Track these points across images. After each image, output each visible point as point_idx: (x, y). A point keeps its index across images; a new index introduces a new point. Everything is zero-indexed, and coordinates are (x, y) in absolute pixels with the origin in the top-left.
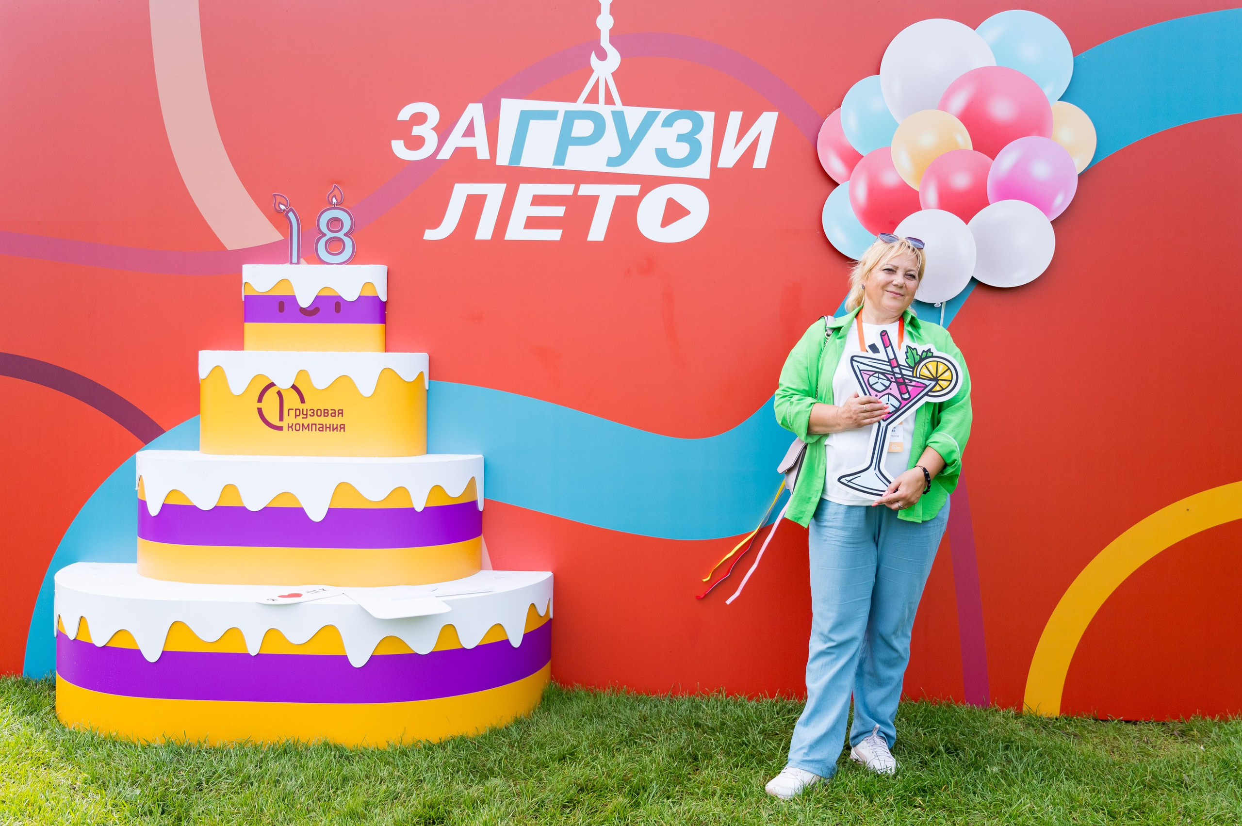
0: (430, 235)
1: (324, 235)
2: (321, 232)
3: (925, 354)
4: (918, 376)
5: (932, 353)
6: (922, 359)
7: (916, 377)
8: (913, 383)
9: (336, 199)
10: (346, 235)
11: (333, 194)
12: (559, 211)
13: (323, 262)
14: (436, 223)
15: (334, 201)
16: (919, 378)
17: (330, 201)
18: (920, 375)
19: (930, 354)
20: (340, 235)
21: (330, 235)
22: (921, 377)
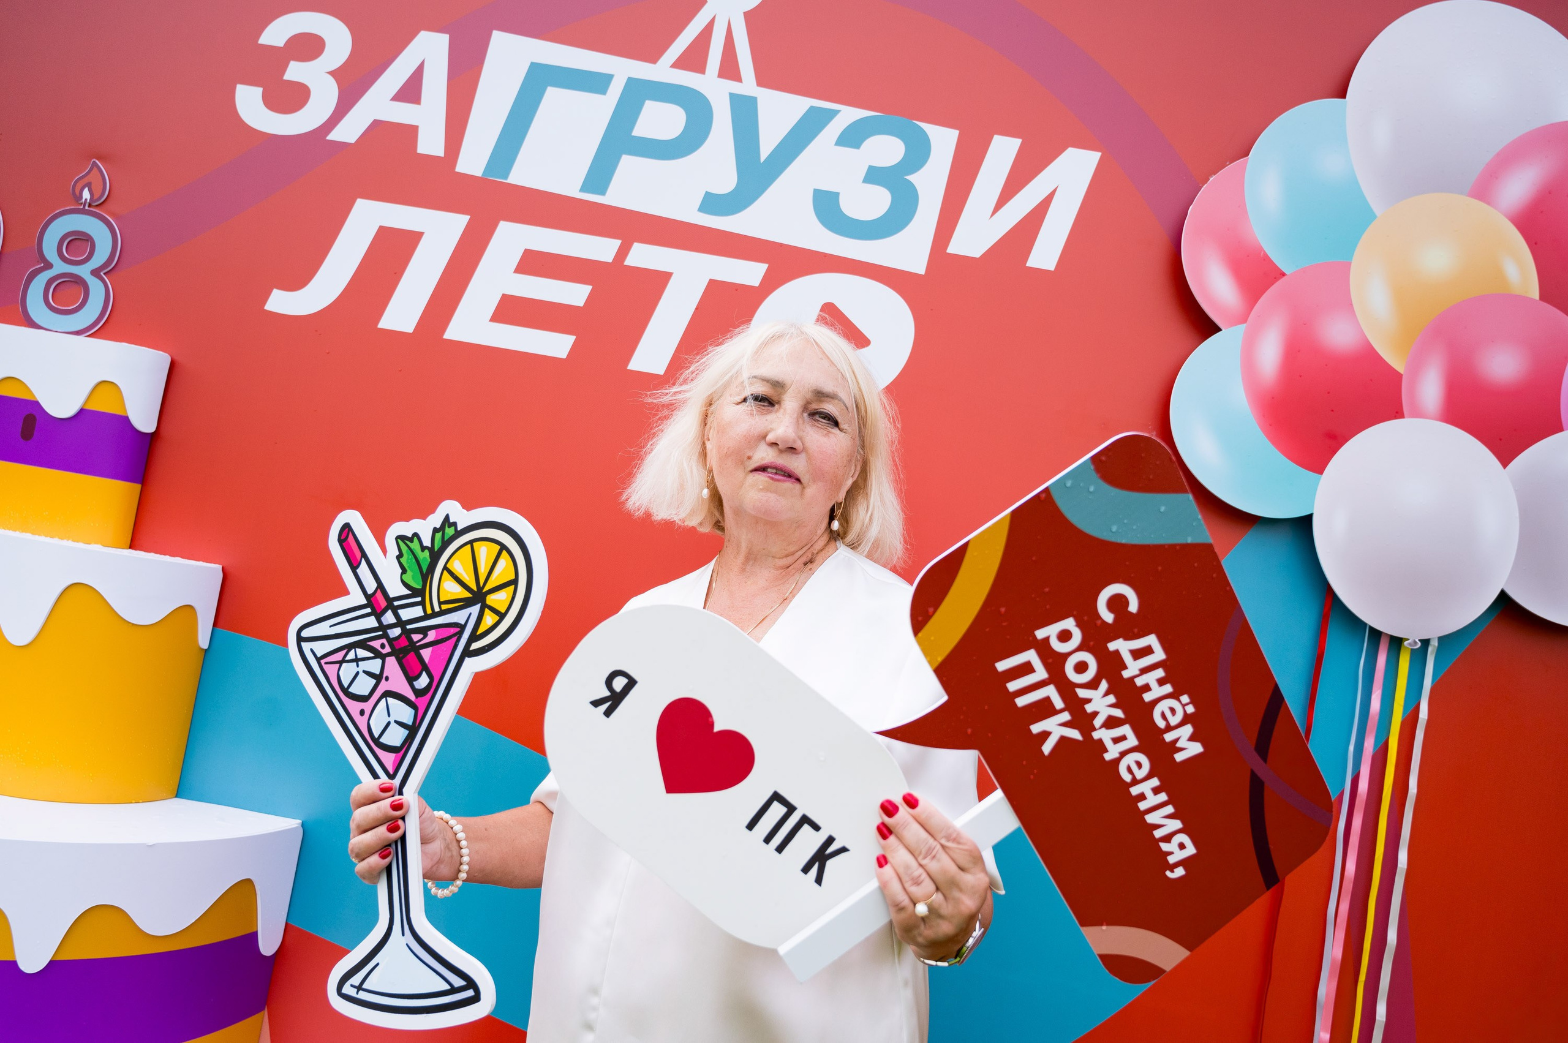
0: (280, 302)
1: (49, 266)
2: (43, 258)
3: (438, 536)
4: (437, 609)
5: (455, 524)
6: (435, 556)
7: (435, 615)
8: (432, 636)
9: (90, 191)
10: (95, 273)
11: (85, 181)
12: (575, 294)
13: (33, 325)
14: (297, 281)
15: (86, 195)
16: (442, 613)
17: (77, 193)
18: (440, 603)
19: (450, 531)
20: (83, 271)
21: (60, 267)
22: (444, 607)
